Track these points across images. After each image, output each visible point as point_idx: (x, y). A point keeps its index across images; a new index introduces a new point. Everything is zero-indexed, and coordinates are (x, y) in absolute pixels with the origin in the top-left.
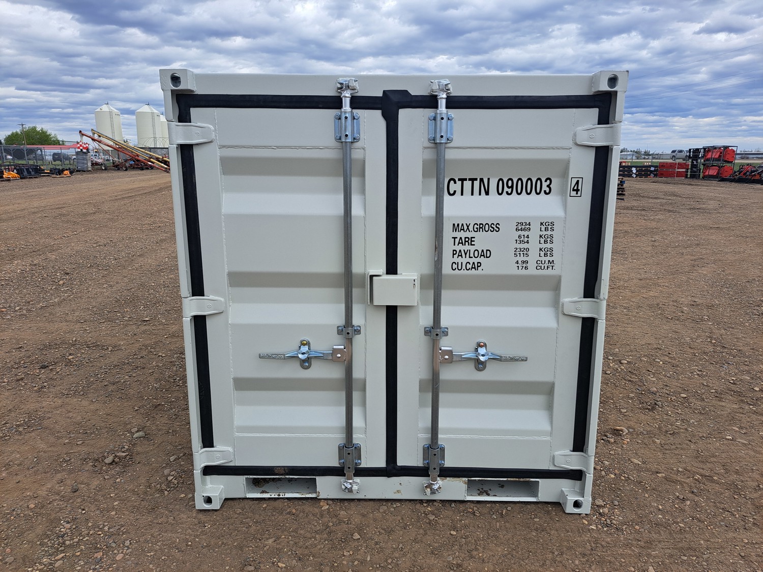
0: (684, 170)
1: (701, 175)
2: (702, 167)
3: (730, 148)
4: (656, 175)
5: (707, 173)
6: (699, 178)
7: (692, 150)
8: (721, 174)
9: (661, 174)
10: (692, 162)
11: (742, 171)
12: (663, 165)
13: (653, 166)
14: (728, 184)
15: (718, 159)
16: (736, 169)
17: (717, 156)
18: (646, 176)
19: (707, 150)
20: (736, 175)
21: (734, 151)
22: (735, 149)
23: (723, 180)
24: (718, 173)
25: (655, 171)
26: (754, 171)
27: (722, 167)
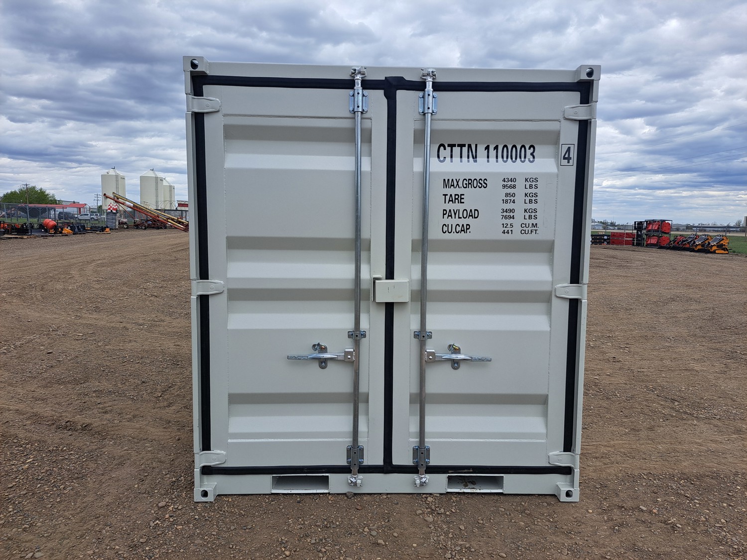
0: (631, 239)
1: (645, 244)
2: (645, 237)
3: (666, 222)
4: (608, 243)
5: (649, 242)
6: (644, 246)
7: (637, 223)
8: (660, 242)
9: (613, 242)
10: (637, 233)
11: (676, 241)
12: (614, 235)
13: (606, 235)
14: (665, 250)
15: (657, 231)
16: (672, 239)
17: (656, 228)
18: (601, 243)
19: (649, 223)
20: (672, 244)
21: (669, 224)
22: (670, 222)
23: (661, 248)
24: (657, 242)
25: (608, 239)
26: (685, 241)
27: (660, 237)
